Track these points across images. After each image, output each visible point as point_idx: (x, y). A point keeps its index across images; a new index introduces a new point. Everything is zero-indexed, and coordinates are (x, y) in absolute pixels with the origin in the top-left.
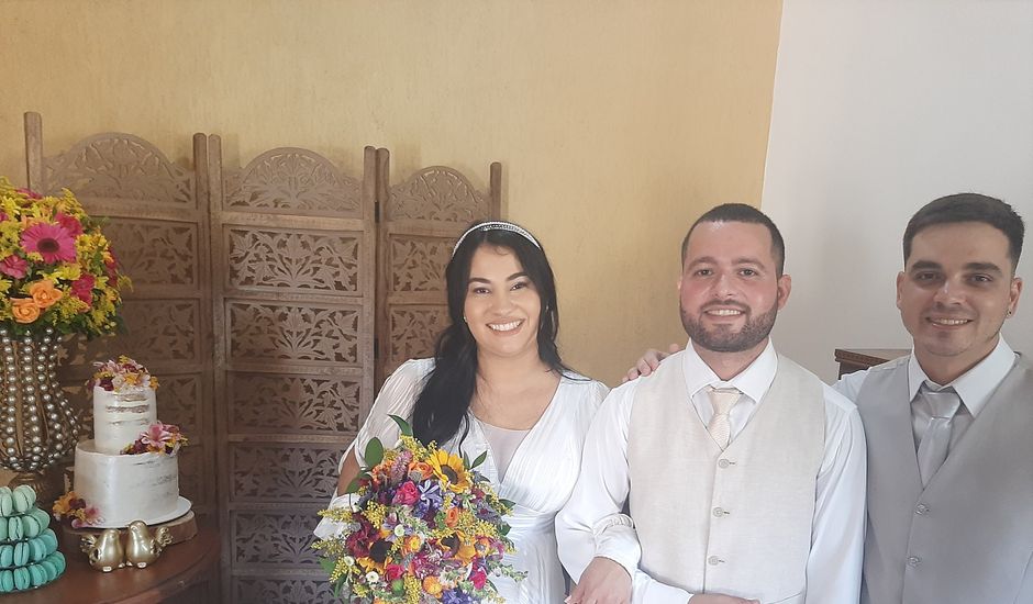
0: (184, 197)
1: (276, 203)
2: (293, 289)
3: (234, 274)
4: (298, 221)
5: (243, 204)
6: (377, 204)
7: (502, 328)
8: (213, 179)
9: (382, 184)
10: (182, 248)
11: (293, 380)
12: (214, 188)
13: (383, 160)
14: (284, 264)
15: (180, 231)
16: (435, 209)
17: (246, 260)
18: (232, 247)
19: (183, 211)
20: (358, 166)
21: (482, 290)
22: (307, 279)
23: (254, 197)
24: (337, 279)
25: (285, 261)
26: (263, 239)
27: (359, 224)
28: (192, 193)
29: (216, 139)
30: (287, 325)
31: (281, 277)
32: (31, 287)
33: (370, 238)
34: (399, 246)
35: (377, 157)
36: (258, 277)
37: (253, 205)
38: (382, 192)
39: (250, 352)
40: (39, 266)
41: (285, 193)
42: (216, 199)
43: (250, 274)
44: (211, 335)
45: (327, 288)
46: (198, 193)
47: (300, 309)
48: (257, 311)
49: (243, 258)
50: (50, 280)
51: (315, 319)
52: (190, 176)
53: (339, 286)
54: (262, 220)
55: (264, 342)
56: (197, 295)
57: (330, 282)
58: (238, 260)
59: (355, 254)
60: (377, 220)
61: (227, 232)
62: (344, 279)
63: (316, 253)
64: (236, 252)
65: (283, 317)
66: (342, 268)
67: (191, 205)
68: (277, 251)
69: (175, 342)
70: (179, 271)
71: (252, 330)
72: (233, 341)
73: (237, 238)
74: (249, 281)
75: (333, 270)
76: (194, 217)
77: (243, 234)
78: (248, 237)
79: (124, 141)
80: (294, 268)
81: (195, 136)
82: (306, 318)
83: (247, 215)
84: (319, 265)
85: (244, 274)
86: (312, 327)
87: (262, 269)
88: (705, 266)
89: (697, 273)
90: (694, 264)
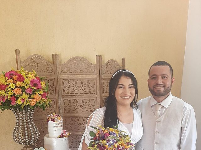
0: (51, 71)
1: (74, 72)
2: (79, 94)
3: (64, 91)
4: (80, 76)
5: (66, 72)
6: (100, 70)
7: (125, 98)
8: (58, 66)
9: (101, 65)
10: (52, 85)
11: (80, 118)
12: (58, 69)
13: (101, 59)
14: (77, 88)
15: (51, 80)
17: (67, 87)
18: (63, 84)
19: (52, 75)
20: (94, 60)
21: (121, 87)
22: (83, 91)
23: (68, 70)
24: (90, 91)
25: (77, 87)
26: (71, 81)
27: (95, 76)
29: (58, 55)
30: (78, 104)
31: (76, 91)
32: (33, 96)
33: (98, 79)
34: (104, 81)
35: (99, 58)
36: (70, 92)
37: (68, 72)
39: (69, 111)
40: (35, 90)
41: (76, 69)
42: (59, 71)
43: (68, 91)
44: (59, 107)
45: (88, 93)
46: (54, 70)
47: (81, 99)
48: (70, 100)
49: (66, 87)
50: (37, 94)
51: (85, 102)
52: (52, 65)
53: (91, 93)
54: (71, 76)
55: (72, 108)
56: (56, 97)
57: (88, 92)
58: (65, 87)
60: (100, 75)
61: (62, 80)
62: (92, 91)
63: (85, 84)
64: (64, 85)
65: (77, 101)
66: (91, 88)
67: (53, 73)
68: (75, 84)
69: (51, 110)
70: (51, 91)
71: (69, 106)
72: (64, 109)
73: (64, 82)
74: (68, 93)
75: (89, 89)
76: (54, 76)
77: (66, 80)
78: (67, 82)
79: (38, 57)
80: (79, 89)
81: (53, 55)
82: (83, 102)
83: (67, 75)
84: (85, 88)
85: (66, 91)
86: (84, 104)
87: (71, 89)
88: (154, 76)
89: (152, 78)
90: (152, 76)
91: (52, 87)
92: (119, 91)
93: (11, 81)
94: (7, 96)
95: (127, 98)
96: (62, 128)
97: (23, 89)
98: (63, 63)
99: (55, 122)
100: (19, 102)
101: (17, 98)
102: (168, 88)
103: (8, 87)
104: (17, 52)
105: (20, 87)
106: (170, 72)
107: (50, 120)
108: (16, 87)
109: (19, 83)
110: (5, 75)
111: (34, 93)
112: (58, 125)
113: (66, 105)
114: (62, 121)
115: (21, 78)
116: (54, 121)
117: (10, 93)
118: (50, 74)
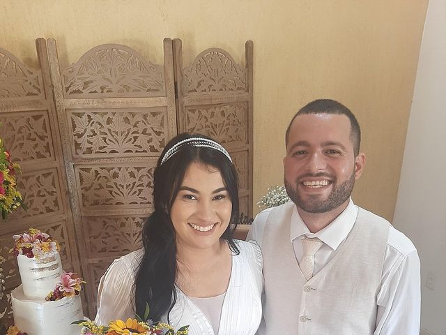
0: (36, 91)
1: (102, 88)
2: (121, 154)
3: (77, 146)
4: (120, 102)
5: (79, 92)
6: (176, 83)
7: (202, 229)
8: (54, 74)
9: (178, 68)
10: (41, 131)
11: (127, 219)
13: (177, 49)
15: (36, 118)
16: (211, 82)
17: (85, 135)
18: (74, 126)
19: (37, 102)
20: (159, 54)
22: (130, 146)
23: (86, 86)
24: (151, 144)
25: (113, 134)
26: (95, 118)
27: (163, 101)
28: (41, 87)
29: (52, 41)
30: (119, 181)
31: (112, 146)
33: (172, 111)
34: (191, 114)
35: (173, 46)
36: (95, 148)
37: (86, 92)
38: (179, 74)
41: (108, 80)
42: (59, 88)
43: (90, 146)
44: (68, 192)
45: (144, 151)
46: (45, 88)
47: (127, 169)
48: (96, 171)
49: (82, 135)
51: (138, 174)
52: (38, 73)
53: (152, 149)
54: (94, 103)
55: (104, 193)
56: (56, 164)
57: (146, 147)
58: (80, 136)
59: (162, 125)
60: (176, 97)
62: (156, 144)
63: (135, 126)
64: (77, 129)
65: (115, 175)
66: (154, 136)
67: (40, 97)
68: (106, 127)
69: (45, 201)
70: (41, 149)
71: (95, 186)
72: (83, 195)
73: (77, 119)
74: (89, 151)
75: (148, 138)
76: (47, 105)
77: (79, 115)
78: (85, 118)
80: (120, 138)
81: (37, 41)
82: (132, 175)
83: (82, 101)
84: (137, 135)
85: (85, 146)
86: (136, 180)
87: (98, 141)
88: (301, 148)
89: (296, 153)
90: (293, 147)
91: (42, 138)
95: (207, 229)
96: (58, 270)
99: (34, 258)
102: (342, 187)
106: (351, 135)
107: (21, 251)
112: (43, 266)
113: (86, 184)
114: (55, 252)
116: (31, 256)
118: (31, 98)
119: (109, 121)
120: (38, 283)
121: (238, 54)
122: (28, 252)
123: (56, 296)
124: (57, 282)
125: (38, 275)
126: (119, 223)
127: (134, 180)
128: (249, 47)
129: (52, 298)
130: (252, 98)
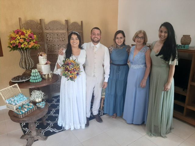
1: (53, 29)
3: (47, 40)
4: (56, 31)
5: (48, 29)
6: (67, 28)
9: (68, 25)
10: (40, 36)
12: (43, 27)
15: (39, 34)
18: (47, 36)
20: (64, 22)
21: (72, 39)
22: (58, 40)
23: (49, 28)
26: (51, 34)
27: (65, 31)
28: (40, 28)
29: (43, 20)
30: (56, 47)
31: (54, 40)
32: (30, 43)
33: (67, 33)
37: (49, 29)
39: (51, 51)
40: (31, 40)
41: (54, 27)
42: (44, 29)
44: (45, 49)
47: (57, 44)
48: (51, 45)
50: (32, 42)
51: (60, 46)
52: (40, 25)
53: (63, 41)
54: (51, 31)
55: (53, 49)
56: (42, 43)
57: (61, 40)
58: (48, 38)
59: (65, 36)
60: (68, 31)
61: (46, 33)
62: (63, 39)
63: (59, 36)
65: (55, 46)
66: (63, 38)
67: (40, 30)
70: (40, 40)
71: (51, 48)
72: (48, 50)
73: (47, 34)
74: (49, 41)
76: (41, 32)
77: (48, 34)
78: (49, 34)
79: (31, 21)
80: (56, 38)
81: (40, 20)
82: (58, 46)
83: (48, 31)
84: (60, 38)
85: (49, 40)
87: (51, 39)
91: (40, 38)
92: (71, 41)
93: (18, 35)
94: (16, 43)
95: (75, 44)
96: (46, 59)
97: (25, 39)
98: (46, 24)
100: (23, 46)
101: (21, 44)
103: (17, 38)
104: (20, 19)
105: (23, 38)
108: (21, 38)
109: (22, 36)
110: (14, 32)
111: (30, 42)
112: (44, 58)
113: (49, 48)
114: (46, 56)
115: (23, 34)
116: (42, 56)
117: (17, 42)
118: (39, 30)
119: (54, 35)
120: (43, 61)
121: (80, 23)
122: (41, 55)
123: (46, 64)
124: (46, 61)
125: (43, 60)
126: (56, 56)
127: (59, 47)
128: (82, 22)
129: (45, 64)
130: (83, 31)
